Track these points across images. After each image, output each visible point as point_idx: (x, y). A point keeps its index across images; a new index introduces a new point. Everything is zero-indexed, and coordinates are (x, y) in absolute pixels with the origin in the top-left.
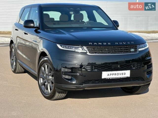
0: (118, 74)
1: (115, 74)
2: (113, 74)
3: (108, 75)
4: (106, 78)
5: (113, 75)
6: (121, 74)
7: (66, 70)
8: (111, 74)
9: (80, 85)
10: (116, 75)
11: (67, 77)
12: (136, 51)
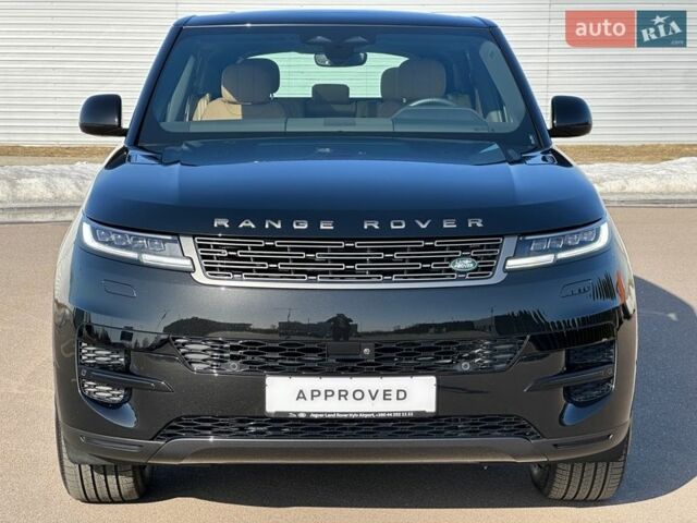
0: (359, 395)
1: (343, 394)
2: (328, 394)
3: (301, 395)
4: (288, 413)
5: (326, 396)
6: (381, 394)
7: (103, 356)
8: (315, 394)
9: (159, 439)
10: (350, 396)
11: (104, 392)
12: (490, 269)
